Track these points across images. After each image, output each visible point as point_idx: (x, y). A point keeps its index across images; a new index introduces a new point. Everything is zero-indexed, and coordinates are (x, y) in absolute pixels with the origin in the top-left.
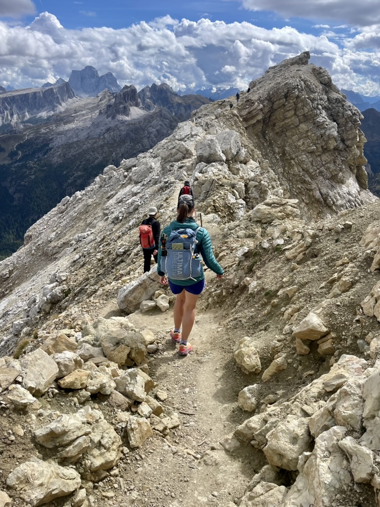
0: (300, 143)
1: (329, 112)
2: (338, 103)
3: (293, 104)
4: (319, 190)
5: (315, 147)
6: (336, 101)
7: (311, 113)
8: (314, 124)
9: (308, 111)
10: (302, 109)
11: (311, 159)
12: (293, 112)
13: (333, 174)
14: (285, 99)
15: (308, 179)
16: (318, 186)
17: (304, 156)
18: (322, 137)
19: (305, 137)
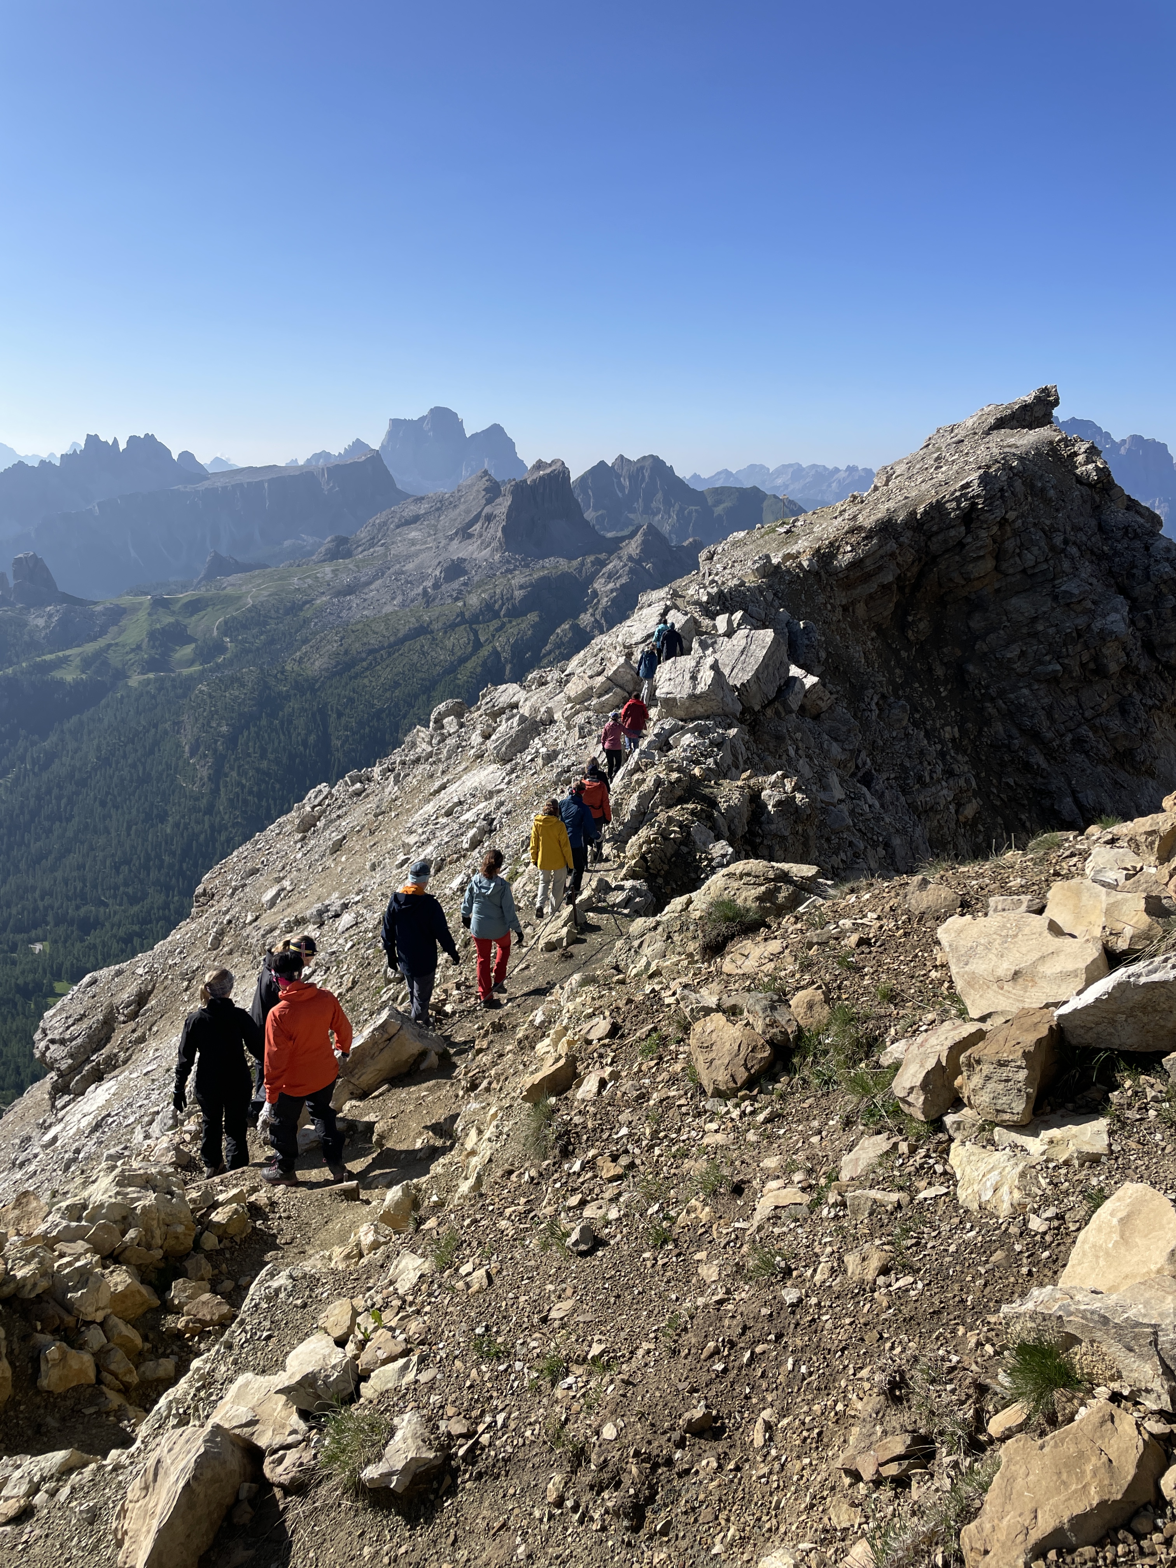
0: (1013, 652)
1: (1105, 565)
2: (1131, 539)
3: (989, 541)
4: (1074, 793)
5: (1058, 667)
6: (1126, 533)
7: (1045, 566)
8: (1055, 598)
9: (1037, 563)
10: (1019, 555)
11: (1046, 701)
12: (990, 564)
13: (1121, 750)
14: (963, 529)
15: (1039, 759)
16: (1070, 784)
17: (1026, 691)
18: (1080, 636)
19: (1029, 634)
